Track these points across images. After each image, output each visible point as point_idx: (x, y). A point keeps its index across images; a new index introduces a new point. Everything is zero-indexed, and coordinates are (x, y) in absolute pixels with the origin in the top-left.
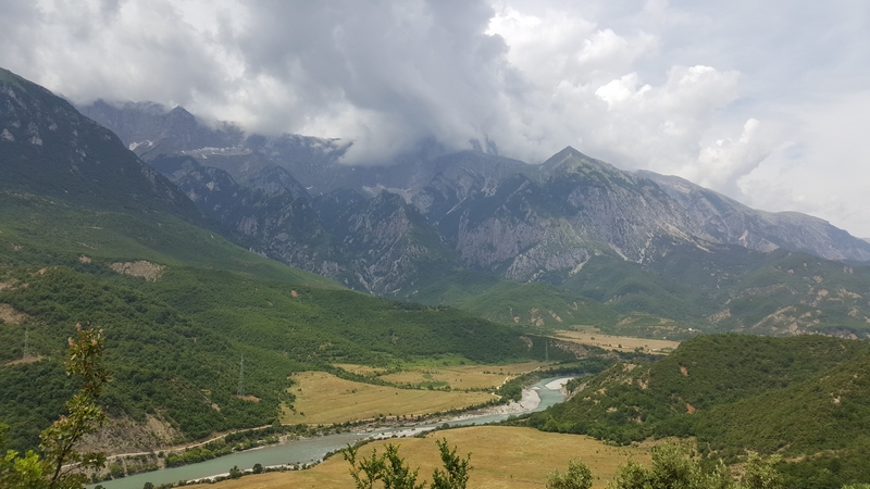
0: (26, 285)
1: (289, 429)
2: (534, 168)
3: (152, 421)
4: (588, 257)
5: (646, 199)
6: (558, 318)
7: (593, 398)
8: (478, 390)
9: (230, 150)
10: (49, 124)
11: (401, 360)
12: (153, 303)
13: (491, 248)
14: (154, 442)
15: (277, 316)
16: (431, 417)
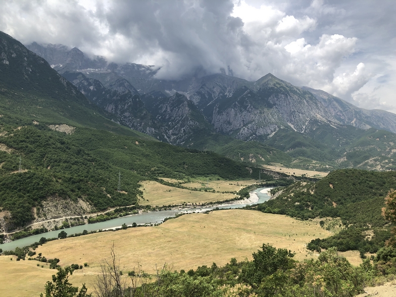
0: (12, 135)
1: (142, 207)
2: (252, 83)
3: (81, 201)
4: (277, 129)
5: (307, 101)
6: (263, 159)
7: (288, 198)
8: (228, 192)
9: (100, 70)
10: (12, 54)
11: (189, 177)
12: (73, 145)
13: (229, 123)
14: (82, 211)
15: (130, 154)
16: (208, 204)
